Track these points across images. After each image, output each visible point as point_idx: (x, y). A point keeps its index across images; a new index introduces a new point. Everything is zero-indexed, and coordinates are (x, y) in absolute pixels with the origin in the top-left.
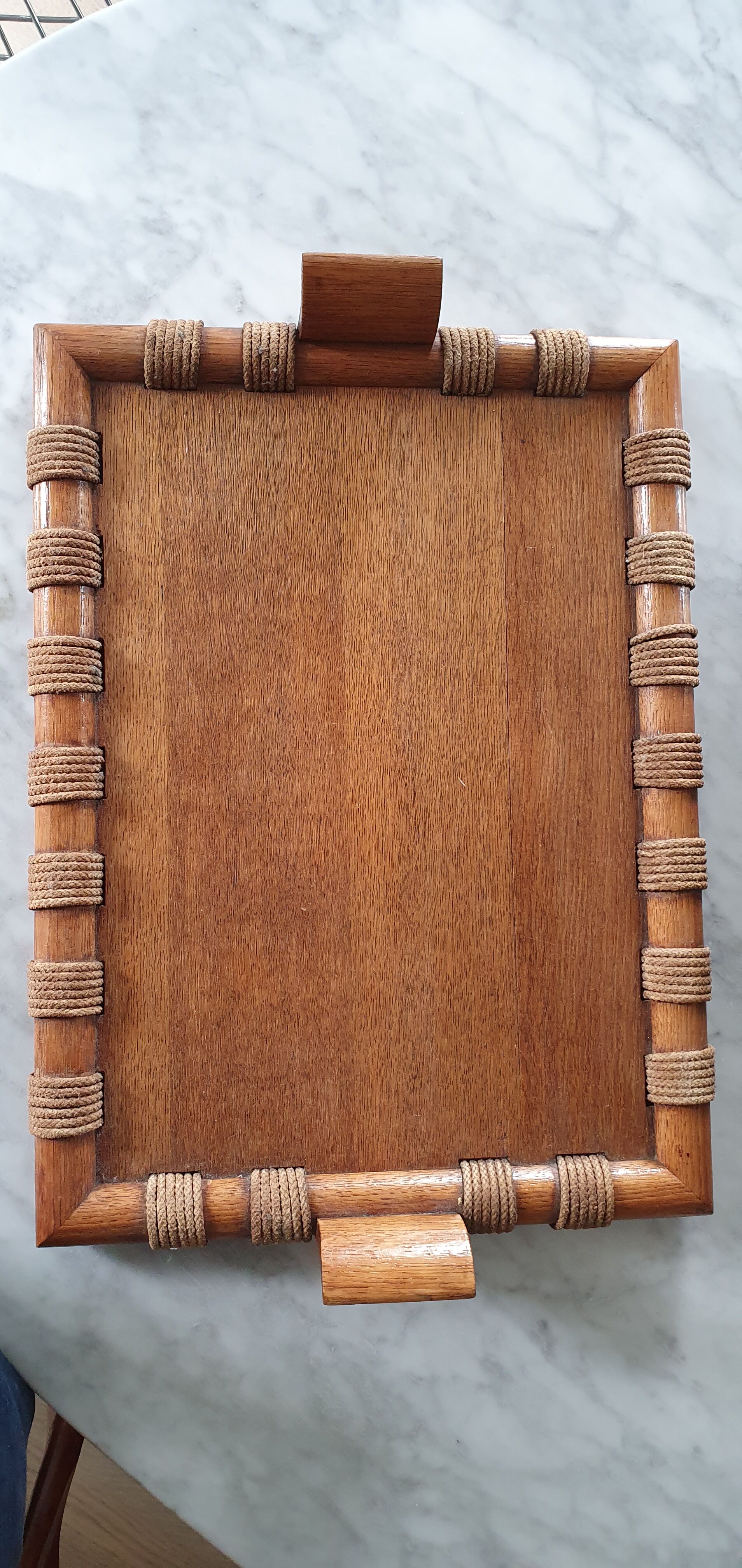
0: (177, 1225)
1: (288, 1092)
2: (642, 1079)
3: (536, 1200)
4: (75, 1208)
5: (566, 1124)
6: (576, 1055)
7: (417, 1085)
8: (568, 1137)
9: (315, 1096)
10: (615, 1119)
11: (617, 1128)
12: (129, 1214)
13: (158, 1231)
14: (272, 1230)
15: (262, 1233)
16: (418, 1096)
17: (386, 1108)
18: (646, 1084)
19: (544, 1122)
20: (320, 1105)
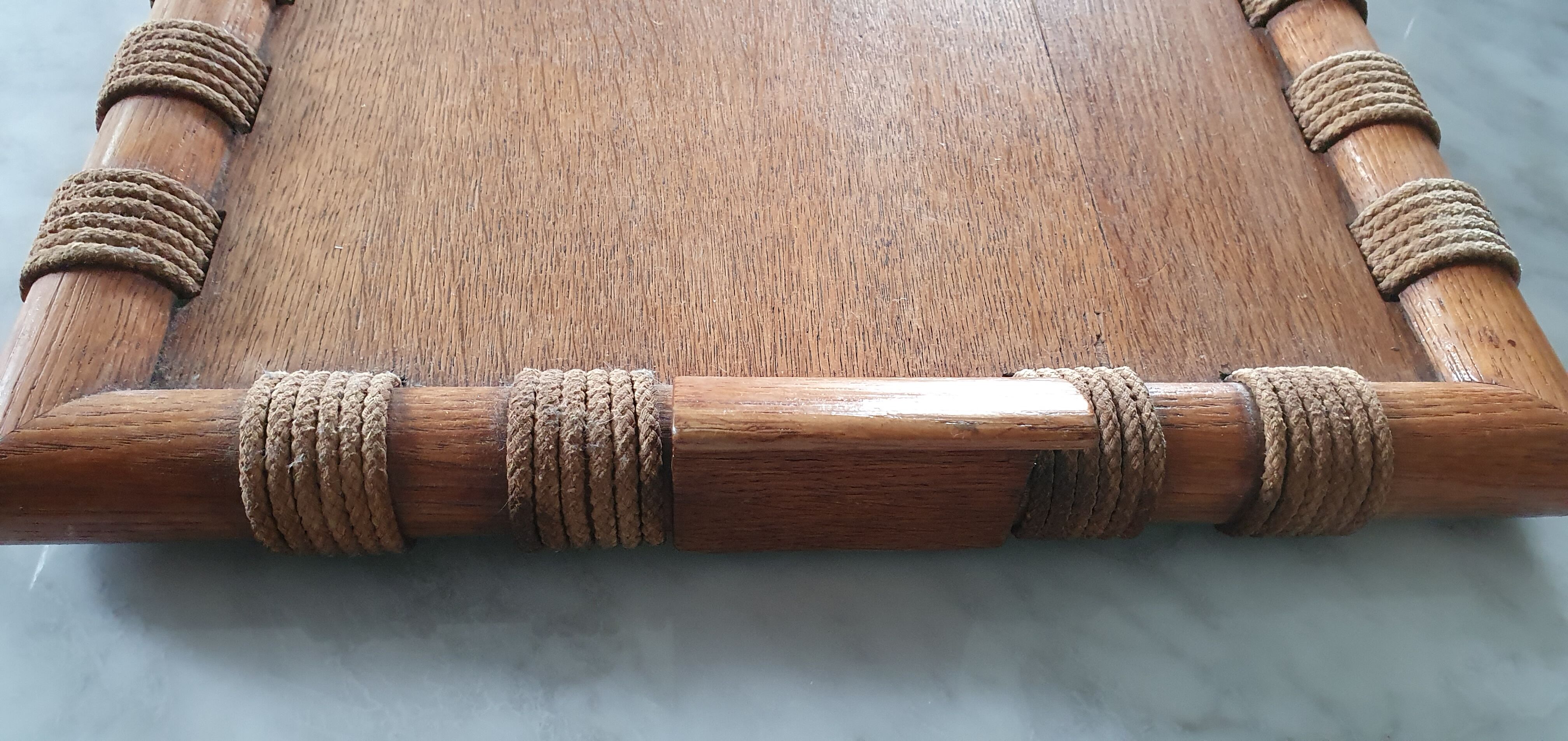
0: (316, 423)
1: (620, 256)
2: (1356, 259)
3: (1200, 411)
4: (67, 400)
5: (1226, 322)
6: (1213, 218)
7: (895, 253)
8: (1237, 343)
9: (677, 263)
10: (1326, 317)
11: (1337, 334)
12: (202, 411)
13: (264, 436)
14: (558, 442)
15: (532, 449)
16: (897, 273)
17: (832, 288)
18: (1370, 268)
19: (1178, 317)
20: (688, 277)
